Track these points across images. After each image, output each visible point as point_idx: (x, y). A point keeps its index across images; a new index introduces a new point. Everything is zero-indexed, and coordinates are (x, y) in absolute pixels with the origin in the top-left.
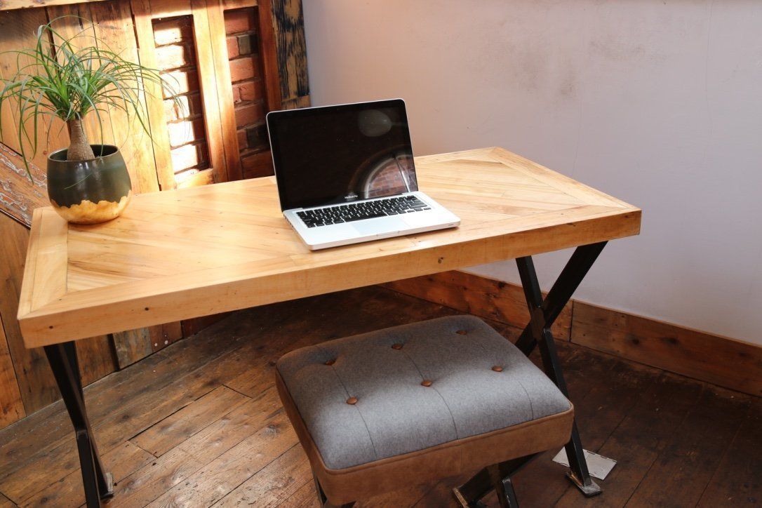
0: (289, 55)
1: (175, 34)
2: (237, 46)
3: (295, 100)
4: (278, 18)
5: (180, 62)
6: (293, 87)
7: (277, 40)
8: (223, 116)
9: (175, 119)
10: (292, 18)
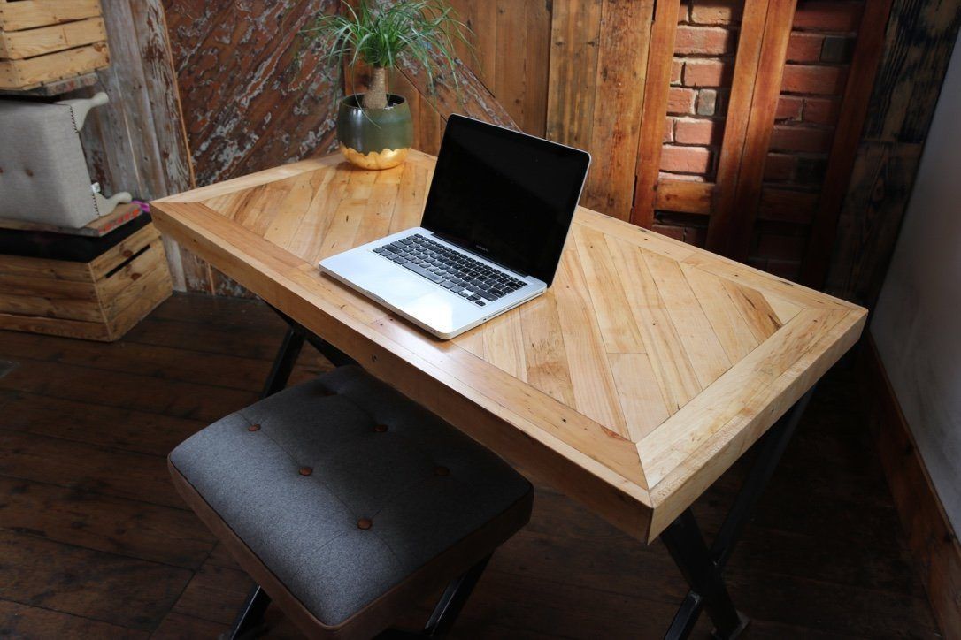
0: (903, 80)
1: (721, 14)
2: (819, 48)
3: (889, 145)
4: (902, 22)
5: (719, 49)
6: (893, 123)
7: (887, 53)
8: (752, 130)
9: (693, 111)
10: (932, 27)
